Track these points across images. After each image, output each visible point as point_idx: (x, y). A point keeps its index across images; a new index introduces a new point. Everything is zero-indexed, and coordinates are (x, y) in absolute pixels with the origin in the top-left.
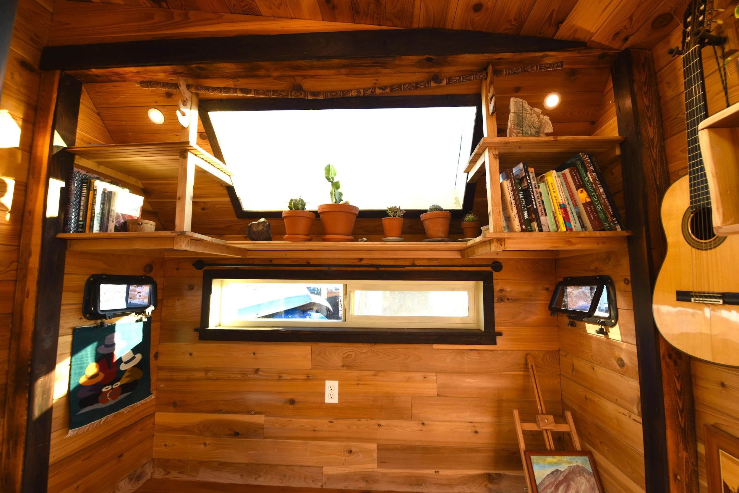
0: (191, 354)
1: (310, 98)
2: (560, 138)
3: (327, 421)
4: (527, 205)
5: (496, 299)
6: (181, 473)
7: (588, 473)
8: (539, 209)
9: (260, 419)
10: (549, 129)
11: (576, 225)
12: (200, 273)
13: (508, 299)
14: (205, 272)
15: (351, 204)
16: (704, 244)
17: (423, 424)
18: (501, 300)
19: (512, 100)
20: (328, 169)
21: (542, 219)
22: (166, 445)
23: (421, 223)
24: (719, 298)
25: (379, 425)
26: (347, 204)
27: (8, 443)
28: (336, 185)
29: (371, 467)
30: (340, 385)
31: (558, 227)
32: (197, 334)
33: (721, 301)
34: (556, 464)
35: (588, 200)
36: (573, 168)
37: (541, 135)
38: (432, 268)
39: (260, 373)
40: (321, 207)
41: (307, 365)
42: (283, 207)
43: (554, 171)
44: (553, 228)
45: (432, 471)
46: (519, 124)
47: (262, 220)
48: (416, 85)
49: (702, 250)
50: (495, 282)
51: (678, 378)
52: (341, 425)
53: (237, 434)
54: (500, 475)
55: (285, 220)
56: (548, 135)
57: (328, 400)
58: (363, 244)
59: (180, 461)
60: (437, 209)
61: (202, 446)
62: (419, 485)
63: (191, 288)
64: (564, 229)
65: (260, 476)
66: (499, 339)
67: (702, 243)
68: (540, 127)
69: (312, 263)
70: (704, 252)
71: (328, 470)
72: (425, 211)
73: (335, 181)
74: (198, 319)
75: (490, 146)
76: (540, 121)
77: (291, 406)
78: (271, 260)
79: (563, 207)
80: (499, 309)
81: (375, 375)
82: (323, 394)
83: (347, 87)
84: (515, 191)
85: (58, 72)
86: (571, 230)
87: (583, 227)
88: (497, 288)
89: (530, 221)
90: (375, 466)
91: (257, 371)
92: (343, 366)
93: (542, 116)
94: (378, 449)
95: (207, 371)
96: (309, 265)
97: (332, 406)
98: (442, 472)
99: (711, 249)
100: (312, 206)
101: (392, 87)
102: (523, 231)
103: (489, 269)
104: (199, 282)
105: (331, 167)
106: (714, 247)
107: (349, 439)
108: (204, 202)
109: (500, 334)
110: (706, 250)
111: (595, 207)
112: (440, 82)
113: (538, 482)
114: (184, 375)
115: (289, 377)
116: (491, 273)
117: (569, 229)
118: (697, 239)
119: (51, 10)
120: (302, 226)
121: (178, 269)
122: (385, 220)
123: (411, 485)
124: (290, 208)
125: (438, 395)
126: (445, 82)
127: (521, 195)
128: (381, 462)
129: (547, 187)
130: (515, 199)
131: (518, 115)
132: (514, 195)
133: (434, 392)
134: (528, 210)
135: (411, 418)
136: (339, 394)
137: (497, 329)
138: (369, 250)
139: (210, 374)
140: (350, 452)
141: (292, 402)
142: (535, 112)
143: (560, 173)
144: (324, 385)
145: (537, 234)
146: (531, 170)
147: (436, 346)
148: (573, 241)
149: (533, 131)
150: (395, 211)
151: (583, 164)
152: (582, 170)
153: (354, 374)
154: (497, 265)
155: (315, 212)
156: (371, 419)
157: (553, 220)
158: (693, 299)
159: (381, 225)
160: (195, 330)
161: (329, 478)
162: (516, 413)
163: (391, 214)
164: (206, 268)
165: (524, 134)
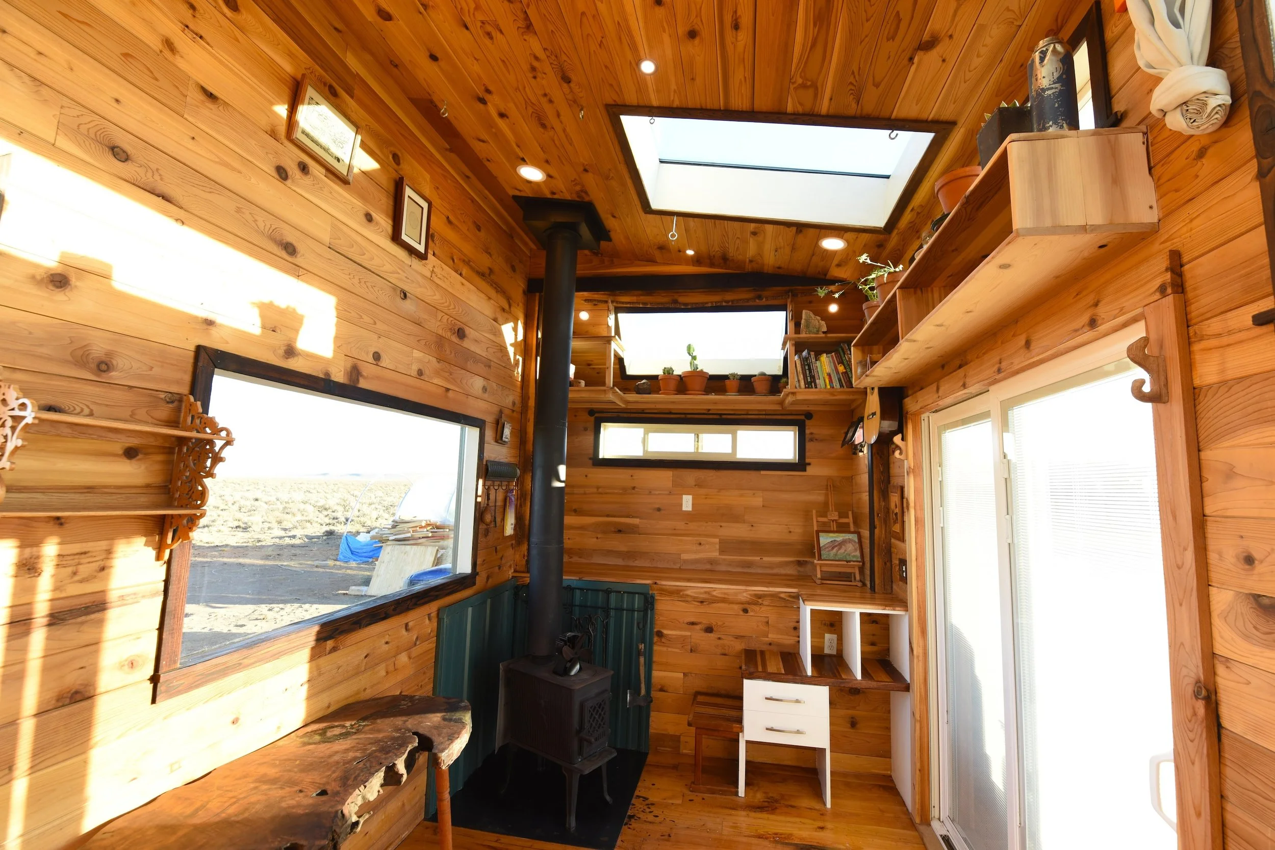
0: (586, 476)
1: (682, 307)
2: (829, 335)
3: (683, 523)
4: (810, 373)
5: (807, 439)
6: (580, 557)
7: (855, 542)
8: (816, 375)
9: (636, 521)
10: (825, 329)
11: (836, 384)
12: (592, 418)
13: (816, 440)
14: (596, 418)
15: (704, 371)
17: (752, 526)
18: (811, 440)
19: (804, 312)
20: (689, 347)
21: (817, 381)
22: (569, 539)
23: (752, 384)
25: (721, 526)
26: (702, 371)
27: (521, 500)
28: (694, 358)
29: (715, 554)
30: (693, 499)
31: (826, 385)
32: (591, 462)
34: (835, 537)
35: (844, 371)
36: (837, 352)
37: (820, 333)
38: (761, 417)
39: (636, 490)
40: (684, 373)
41: (669, 484)
42: (659, 372)
43: (825, 354)
44: (823, 386)
45: (759, 558)
46: (807, 326)
47: (644, 381)
48: (748, 300)
50: (807, 427)
51: (882, 465)
52: (693, 526)
53: (620, 531)
54: (806, 561)
55: (660, 381)
56: (824, 333)
57: (684, 509)
58: (713, 397)
59: (579, 549)
60: (763, 374)
61: (595, 539)
62: (749, 567)
63: (586, 429)
64: (829, 387)
65: (636, 560)
66: (808, 468)
68: (819, 328)
69: (673, 412)
71: (685, 556)
72: (755, 376)
73: (694, 355)
74: (591, 451)
75: (790, 339)
76: (820, 325)
77: (658, 513)
78: (643, 410)
79: (829, 375)
80: (809, 446)
81: (718, 492)
82: (681, 505)
83: (705, 301)
84: (803, 366)
85: (538, 294)
86: (833, 387)
87: (841, 386)
88: (807, 432)
89: (811, 382)
90: (718, 554)
91: (634, 488)
92: (696, 485)
93: (820, 321)
94: (720, 543)
95: (598, 488)
96: (670, 413)
97: (687, 513)
98: (766, 559)
100: (678, 371)
101: (732, 301)
102: (806, 388)
103: (803, 417)
104: (591, 425)
105: (692, 347)
107: (699, 535)
108: (600, 368)
109: (809, 464)
111: (848, 375)
112: (762, 299)
113: (821, 546)
114: (581, 491)
115: (657, 493)
116: (805, 420)
117: (832, 387)
119: (529, 255)
120: (673, 385)
121: (575, 416)
122: (727, 382)
123: (743, 567)
124: (664, 373)
125: (763, 506)
126: (764, 299)
127: (807, 367)
128: (722, 552)
129: (821, 363)
130: (802, 370)
131: (806, 320)
132: (802, 368)
133: (761, 504)
134: (810, 376)
135: (744, 522)
136: (693, 504)
137: (807, 461)
138: (715, 403)
139: (600, 490)
140: (700, 544)
141: (659, 510)
142: (817, 319)
143: (829, 355)
144: (682, 499)
145: (814, 390)
146: (812, 353)
147: (763, 472)
148: (836, 394)
149: (815, 330)
150: (734, 375)
151: (843, 350)
152: (842, 354)
153: (703, 491)
154: (809, 415)
155: (680, 376)
156: (715, 522)
157: (823, 382)
159: (725, 385)
160: (590, 459)
161: (685, 561)
162: (814, 512)
163: (731, 378)
164: (597, 415)
165: (810, 332)
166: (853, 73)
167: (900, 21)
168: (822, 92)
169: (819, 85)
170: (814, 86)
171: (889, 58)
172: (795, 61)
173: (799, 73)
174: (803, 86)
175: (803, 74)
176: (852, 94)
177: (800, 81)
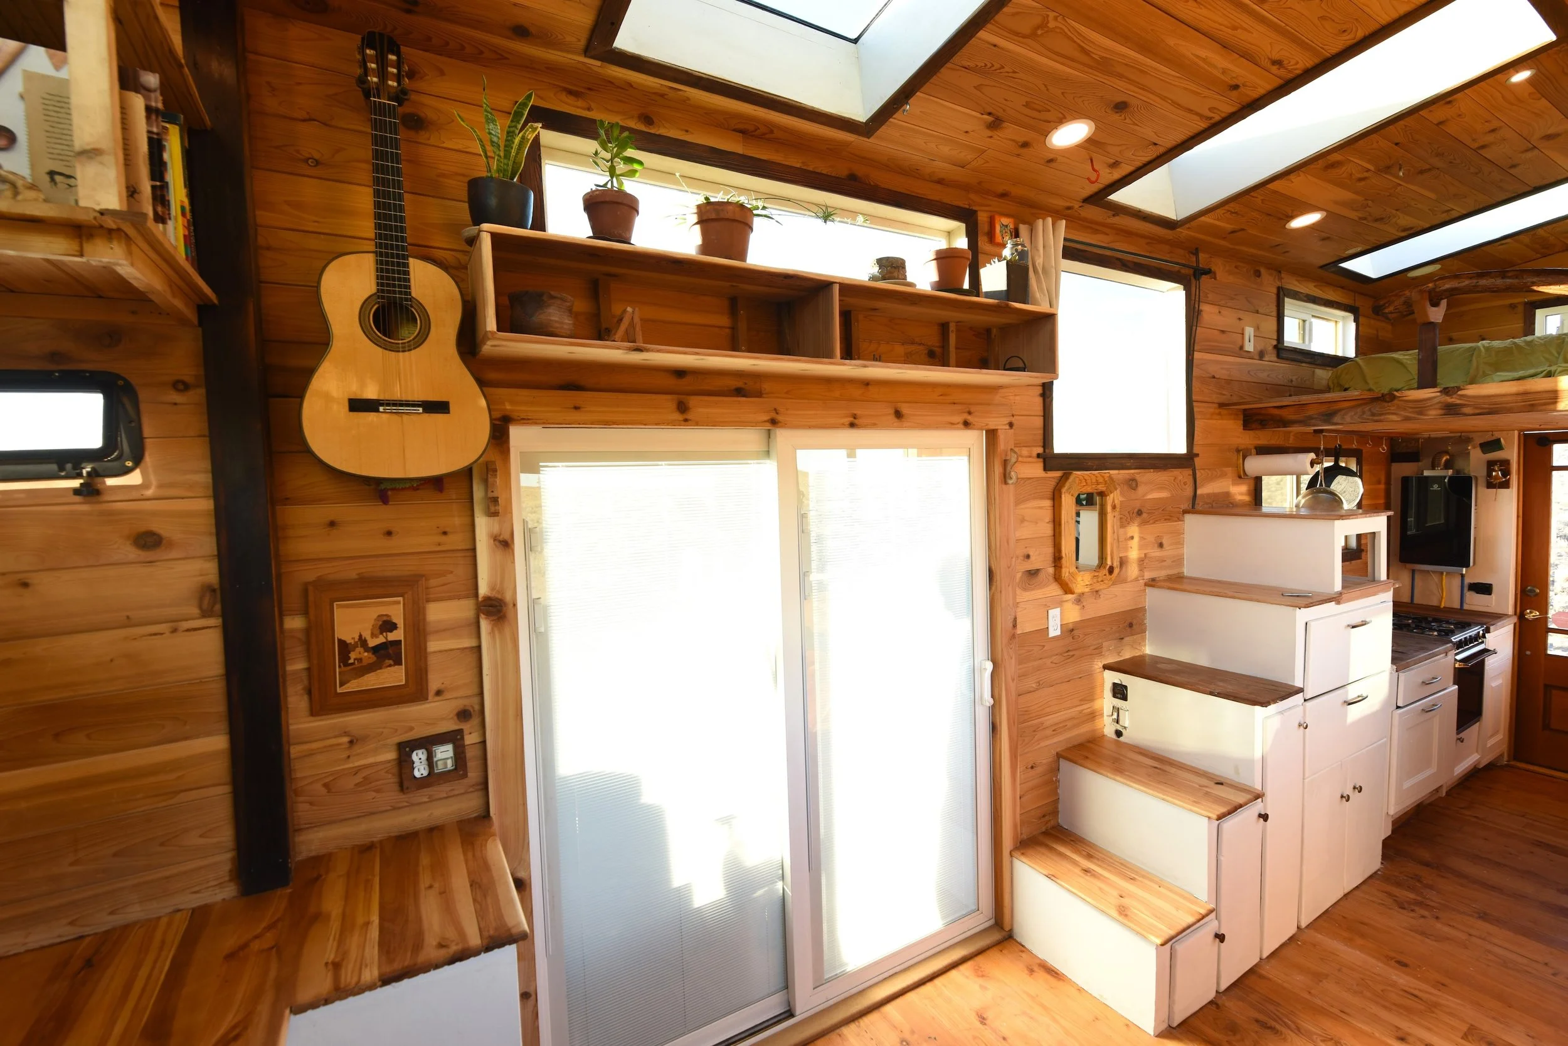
16: (400, 345)
24: (419, 406)
33: (421, 410)
49: (399, 351)
67: (399, 344)
70: (401, 354)
99: (409, 350)
106: (415, 348)
110: (403, 351)
118: (383, 337)
158: (381, 409)
166: (1014, 72)
167: (1040, 111)
168: (1014, 40)
169: (1029, 41)
170: (1033, 35)
171: (1006, 100)
172: (1083, 29)
173: (1064, 27)
174: (1043, 25)
175: (1058, 30)
176: (986, 65)
177: (1052, 24)
